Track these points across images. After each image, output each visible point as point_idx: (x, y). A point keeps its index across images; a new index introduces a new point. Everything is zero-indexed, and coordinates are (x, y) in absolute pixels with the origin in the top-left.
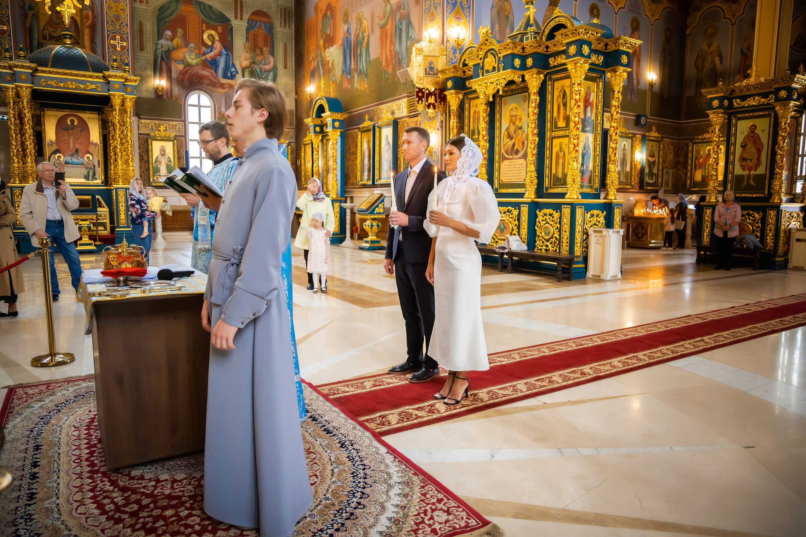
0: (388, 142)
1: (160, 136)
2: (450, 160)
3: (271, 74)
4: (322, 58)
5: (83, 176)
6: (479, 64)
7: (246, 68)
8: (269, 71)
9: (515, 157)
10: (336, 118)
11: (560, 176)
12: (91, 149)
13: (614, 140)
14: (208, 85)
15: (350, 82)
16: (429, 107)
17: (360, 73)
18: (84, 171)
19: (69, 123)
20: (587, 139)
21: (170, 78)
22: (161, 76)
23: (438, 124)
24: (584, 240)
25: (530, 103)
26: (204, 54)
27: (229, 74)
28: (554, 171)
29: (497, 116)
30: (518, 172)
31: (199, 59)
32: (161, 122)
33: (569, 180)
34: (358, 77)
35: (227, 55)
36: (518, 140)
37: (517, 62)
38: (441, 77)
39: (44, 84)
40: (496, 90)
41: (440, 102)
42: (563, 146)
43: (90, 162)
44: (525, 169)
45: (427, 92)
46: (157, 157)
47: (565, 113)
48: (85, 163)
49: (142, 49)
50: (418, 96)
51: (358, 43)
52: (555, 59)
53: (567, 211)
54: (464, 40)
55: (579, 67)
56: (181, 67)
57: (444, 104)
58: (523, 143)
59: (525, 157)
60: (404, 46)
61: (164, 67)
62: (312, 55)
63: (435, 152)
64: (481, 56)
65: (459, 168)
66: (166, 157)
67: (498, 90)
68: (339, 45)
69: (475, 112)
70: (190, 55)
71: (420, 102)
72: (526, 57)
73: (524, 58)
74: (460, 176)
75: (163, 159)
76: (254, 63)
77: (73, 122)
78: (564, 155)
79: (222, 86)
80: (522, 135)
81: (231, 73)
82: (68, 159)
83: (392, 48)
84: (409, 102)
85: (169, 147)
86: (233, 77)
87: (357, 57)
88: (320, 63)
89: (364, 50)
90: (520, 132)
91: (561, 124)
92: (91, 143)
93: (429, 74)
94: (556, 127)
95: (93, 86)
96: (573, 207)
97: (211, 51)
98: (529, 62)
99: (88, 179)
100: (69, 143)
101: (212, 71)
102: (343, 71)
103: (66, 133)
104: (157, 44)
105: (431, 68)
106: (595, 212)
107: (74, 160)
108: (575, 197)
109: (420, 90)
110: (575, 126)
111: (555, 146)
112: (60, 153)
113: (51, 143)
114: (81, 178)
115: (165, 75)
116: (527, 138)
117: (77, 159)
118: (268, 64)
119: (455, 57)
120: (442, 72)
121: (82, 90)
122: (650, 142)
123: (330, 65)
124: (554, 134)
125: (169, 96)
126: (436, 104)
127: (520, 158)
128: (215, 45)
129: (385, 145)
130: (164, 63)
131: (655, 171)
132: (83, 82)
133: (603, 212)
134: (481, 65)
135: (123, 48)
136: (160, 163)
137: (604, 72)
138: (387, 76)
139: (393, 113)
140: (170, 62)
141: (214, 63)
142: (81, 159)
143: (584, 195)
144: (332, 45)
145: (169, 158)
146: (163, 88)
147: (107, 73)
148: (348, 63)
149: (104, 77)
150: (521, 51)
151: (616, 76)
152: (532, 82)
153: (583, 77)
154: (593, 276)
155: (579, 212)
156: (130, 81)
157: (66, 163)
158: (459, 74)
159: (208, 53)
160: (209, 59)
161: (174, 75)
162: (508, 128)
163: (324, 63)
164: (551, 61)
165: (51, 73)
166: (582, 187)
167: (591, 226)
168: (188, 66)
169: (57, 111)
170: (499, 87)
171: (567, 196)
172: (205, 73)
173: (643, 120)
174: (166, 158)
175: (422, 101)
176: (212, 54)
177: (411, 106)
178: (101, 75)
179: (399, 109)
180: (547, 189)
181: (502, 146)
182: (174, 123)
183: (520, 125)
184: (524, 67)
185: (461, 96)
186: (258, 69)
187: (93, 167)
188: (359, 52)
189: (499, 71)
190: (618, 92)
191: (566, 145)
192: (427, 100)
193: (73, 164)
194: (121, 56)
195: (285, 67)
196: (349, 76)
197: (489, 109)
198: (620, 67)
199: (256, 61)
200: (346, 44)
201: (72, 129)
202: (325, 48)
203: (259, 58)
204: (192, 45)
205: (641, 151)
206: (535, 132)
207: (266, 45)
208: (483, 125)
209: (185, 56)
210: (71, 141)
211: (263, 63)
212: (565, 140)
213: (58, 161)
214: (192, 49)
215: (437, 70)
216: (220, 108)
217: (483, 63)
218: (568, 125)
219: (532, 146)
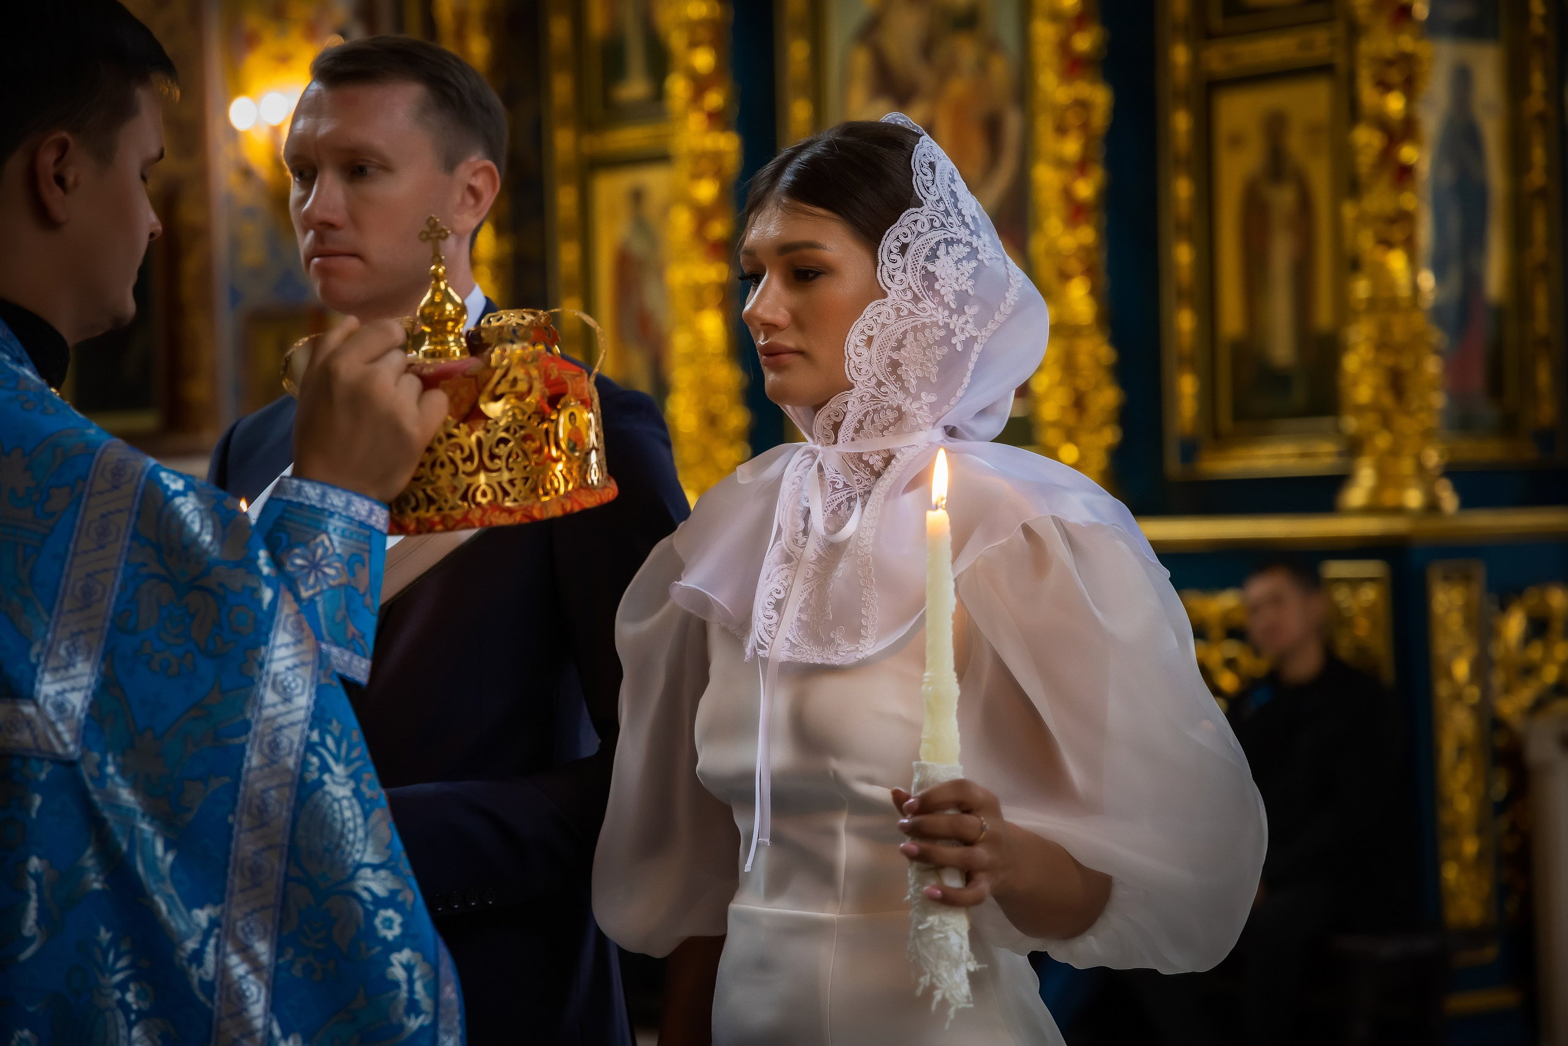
2: (798, 321)
28: (1230, 322)
33: (1360, 379)
65: (863, 386)
74: (872, 446)
80: (982, 66)
96: (1405, 569)
108: (1415, 498)
111: (1235, 142)
124: (1216, 60)
143: (1477, 484)
155: (1450, 601)
171: (1352, 495)
191: (1313, 128)
212: (1310, 98)
219: (1071, 147)
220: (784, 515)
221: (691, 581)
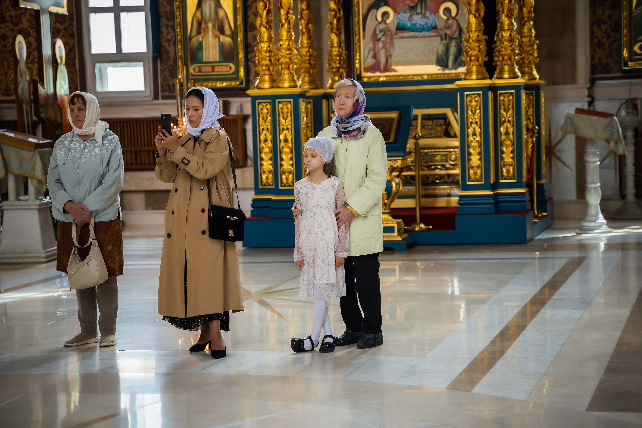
5: (434, 58)
18: (438, 46)
43: (450, 22)
48: (441, 25)
99: (446, 66)
107: (418, 20)
112: (387, 4)
114: (428, 63)
117: (424, 16)
142: (432, 17)
157: (400, 28)
187: (456, 35)
193: (413, 29)
213: (382, 26)
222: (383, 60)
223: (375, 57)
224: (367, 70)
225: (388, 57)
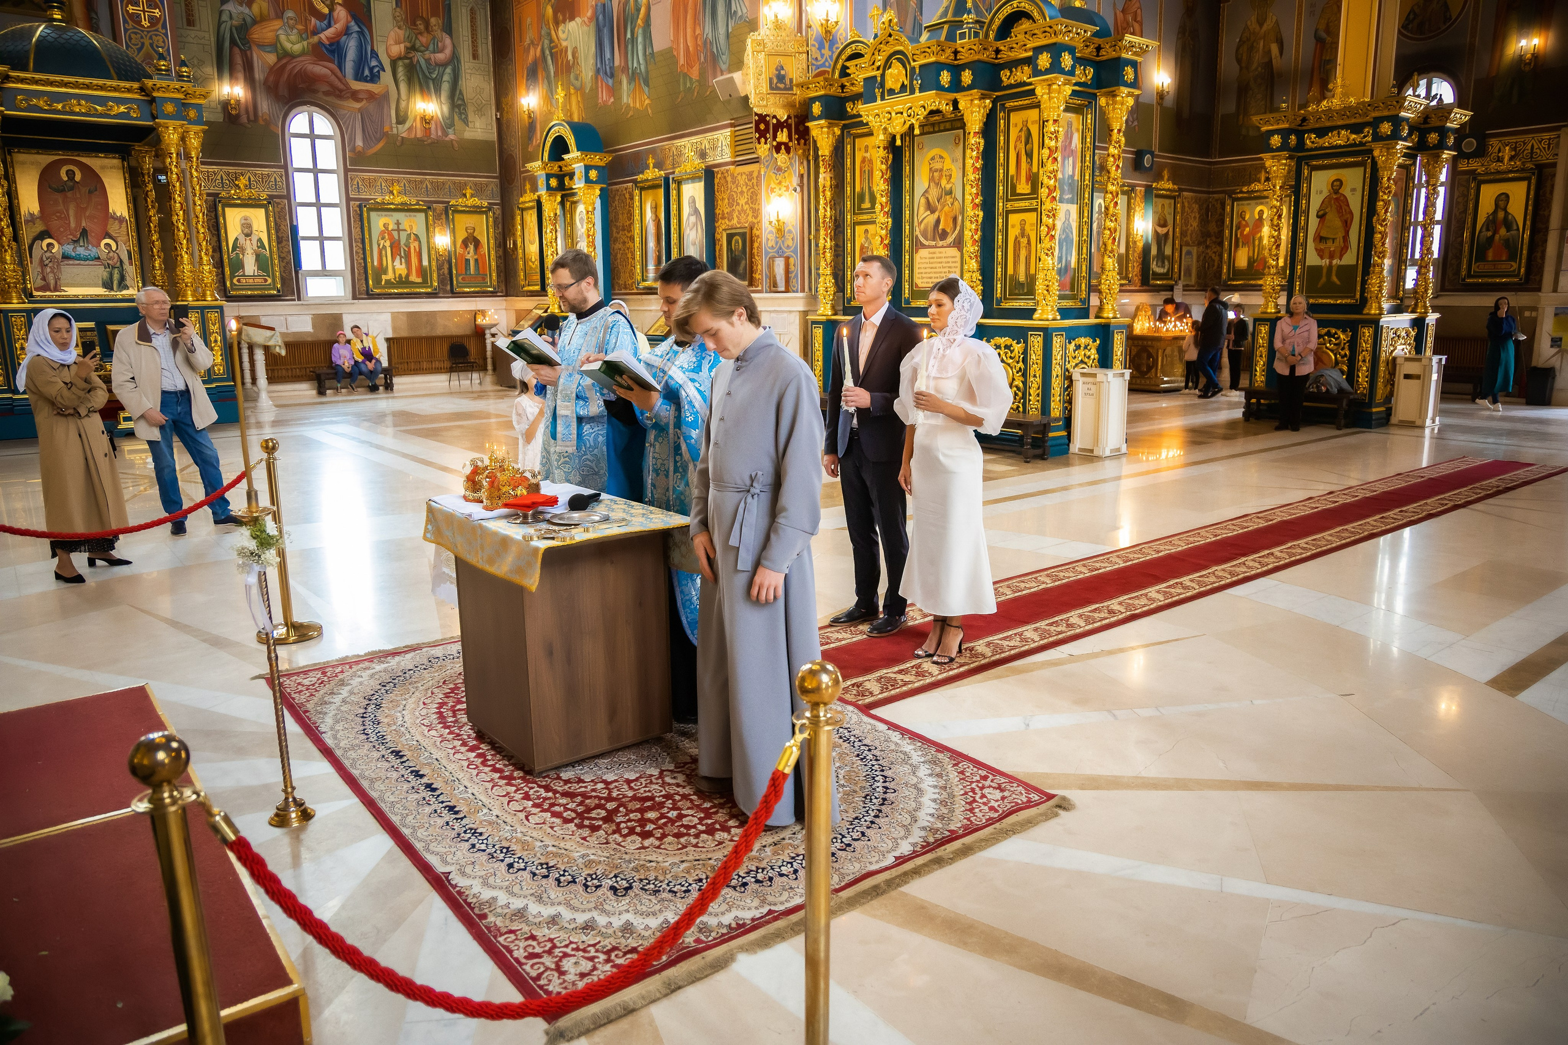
0: (696, 211)
1: (239, 198)
3: (449, 70)
4: (551, 41)
5: (100, 282)
6: (875, 77)
7: (400, 58)
8: (445, 65)
9: (941, 243)
10: (592, 163)
11: (1022, 278)
12: (113, 228)
13: (1113, 216)
14: (326, 94)
15: (614, 91)
16: (778, 150)
17: (633, 77)
18: (102, 272)
19: (66, 179)
20: (1068, 212)
21: (250, 81)
22: (232, 77)
23: (795, 181)
24: (1066, 389)
25: (968, 151)
26: (315, 32)
27: (367, 72)
28: (1010, 271)
29: (907, 169)
30: (947, 270)
31: (305, 43)
32: (239, 170)
33: (1040, 287)
34: (629, 83)
35: (361, 33)
36: (946, 215)
37: (945, 77)
38: (799, 94)
39: (24, 104)
40: (907, 126)
41: (798, 140)
42: (1027, 228)
43: (111, 254)
44: (959, 264)
45: (775, 121)
46: (237, 239)
47: (1030, 170)
48: (103, 256)
49: (190, 23)
50: (757, 129)
51: (627, 19)
52: (1011, 72)
53: (1036, 342)
54: (837, 23)
55: (1055, 90)
56: (271, 58)
57: (805, 144)
58: (955, 219)
59: (959, 244)
60: (722, 30)
61: (238, 59)
62: (530, 35)
63: (790, 232)
64: (878, 64)
65: (950, 326)
66: (254, 239)
67: (912, 127)
68: (586, 19)
69: (863, 160)
70: (287, 35)
71: (763, 140)
72: (963, 67)
73: (956, 70)
75: (248, 242)
76: (413, 48)
77: (71, 174)
78: (1029, 243)
79: (355, 96)
80: (952, 205)
81: (371, 69)
82: (69, 249)
83: (698, 32)
84: (734, 135)
85: (258, 218)
86: (374, 78)
87: (626, 46)
88: (547, 52)
89: (639, 32)
90: (949, 200)
91: (1023, 188)
92: (112, 217)
93: (778, 88)
94: (1014, 193)
95: (122, 109)
96: (1047, 334)
97: (329, 26)
98: (967, 77)
99: (112, 289)
100: (67, 218)
101: (334, 67)
102: (598, 71)
103: (59, 197)
104: (221, 13)
105: (781, 78)
106: (1083, 341)
107: (81, 251)
108: (1050, 317)
109: (762, 118)
110: (1049, 195)
111: (1013, 226)
112: (50, 237)
113: (32, 219)
114: (96, 286)
115: (241, 76)
116: (963, 211)
117: (87, 249)
118: (441, 51)
119: (822, 55)
120: (801, 86)
121: (101, 115)
122: (1161, 201)
123: (570, 57)
124: (1010, 206)
125: (252, 118)
126: (790, 144)
127: (949, 246)
128: (335, 14)
129: (689, 215)
130: (236, 50)
131: (1168, 251)
132: (102, 101)
133: (1094, 341)
134: (879, 79)
135: (153, 21)
136: (243, 250)
137: (1095, 96)
138: (688, 85)
139: (703, 155)
140: (250, 48)
141: (334, 51)
142: (94, 250)
143: (1065, 313)
144: (572, 19)
145: (260, 240)
146: (238, 102)
147: (149, 83)
148: (608, 55)
149: (142, 89)
150: (952, 57)
151: (1115, 103)
152: (972, 113)
153: (1062, 108)
154: (1081, 450)
155: (1057, 342)
156: (194, 97)
157: (66, 257)
158: (835, 91)
159: (323, 30)
160: (327, 42)
161: (259, 75)
162: (926, 191)
163: (557, 52)
164: (1004, 75)
165: (36, 82)
166: (1061, 297)
167: (1077, 365)
168: (286, 56)
169: (38, 153)
170: (913, 121)
171: (1036, 316)
172: (320, 69)
173: (1147, 160)
174: (254, 242)
175: (766, 140)
176: (330, 32)
177: (737, 143)
178: (136, 85)
179: (714, 148)
180: (999, 302)
181: (916, 224)
182: (266, 171)
183: (948, 187)
184: (956, 86)
185: (837, 131)
186: (422, 62)
187: (118, 264)
188: (629, 36)
189: (912, 92)
190: (1119, 131)
191: (1032, 225)
192: (775, 137)
193: (78, 258)
194: (151, 38)
195: (475, 56)
196: (610, 82)
197: (891, 156)
198: (1122, 88)
199: (418, 44)
200: (601, 17)
201: (72, 189)
202: (557, 23)
203: (424, 39)
204: (290, 14)
205: (1144, 217)
206: (977, 201)
207: (435, 14)
208: (881, 186)
209: (277, 36)
210: (72, 213)
211: (431, 48)
212: (1031, 217)
213: (48, 254)
214: (291, 22)
215: (791, 80)
216: (352, 139)
217: (883, 75)
218: (1035, 190)
219: (973, 226)
220: (935, 350)
221: (916, 360)
222: (52, 282)
223: (44, 279)
224: (37, 290)
225: (57, 280)
